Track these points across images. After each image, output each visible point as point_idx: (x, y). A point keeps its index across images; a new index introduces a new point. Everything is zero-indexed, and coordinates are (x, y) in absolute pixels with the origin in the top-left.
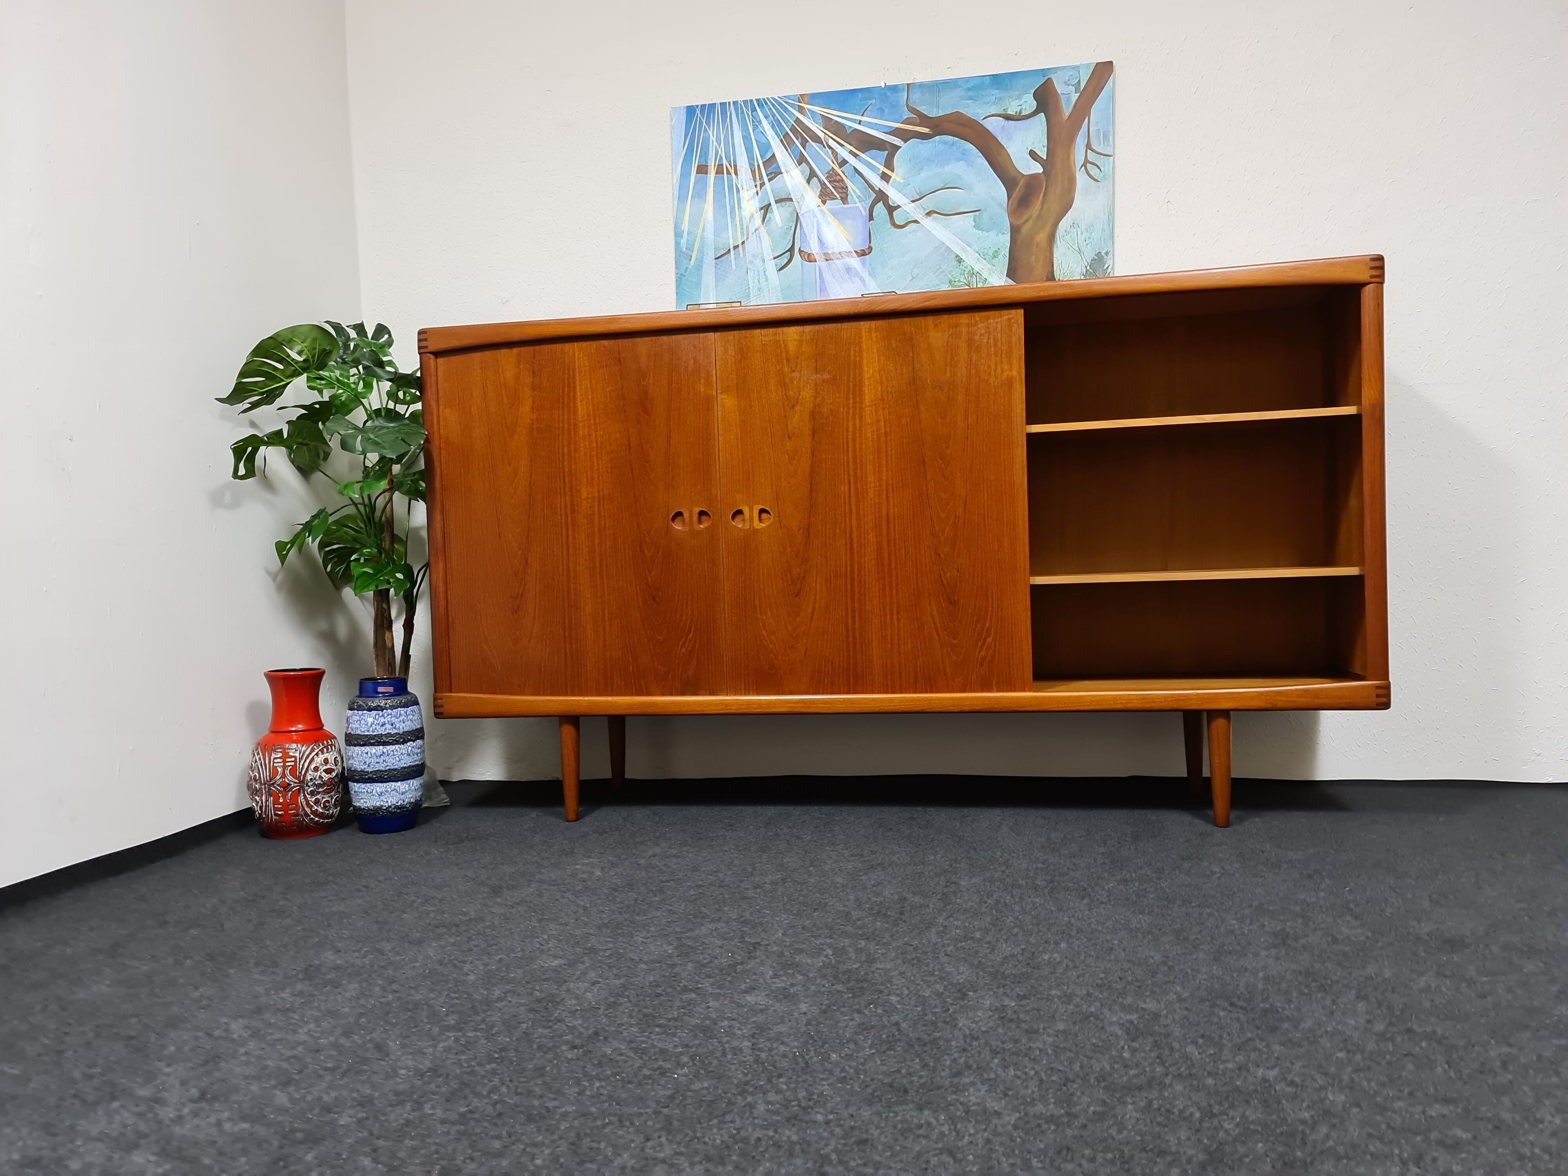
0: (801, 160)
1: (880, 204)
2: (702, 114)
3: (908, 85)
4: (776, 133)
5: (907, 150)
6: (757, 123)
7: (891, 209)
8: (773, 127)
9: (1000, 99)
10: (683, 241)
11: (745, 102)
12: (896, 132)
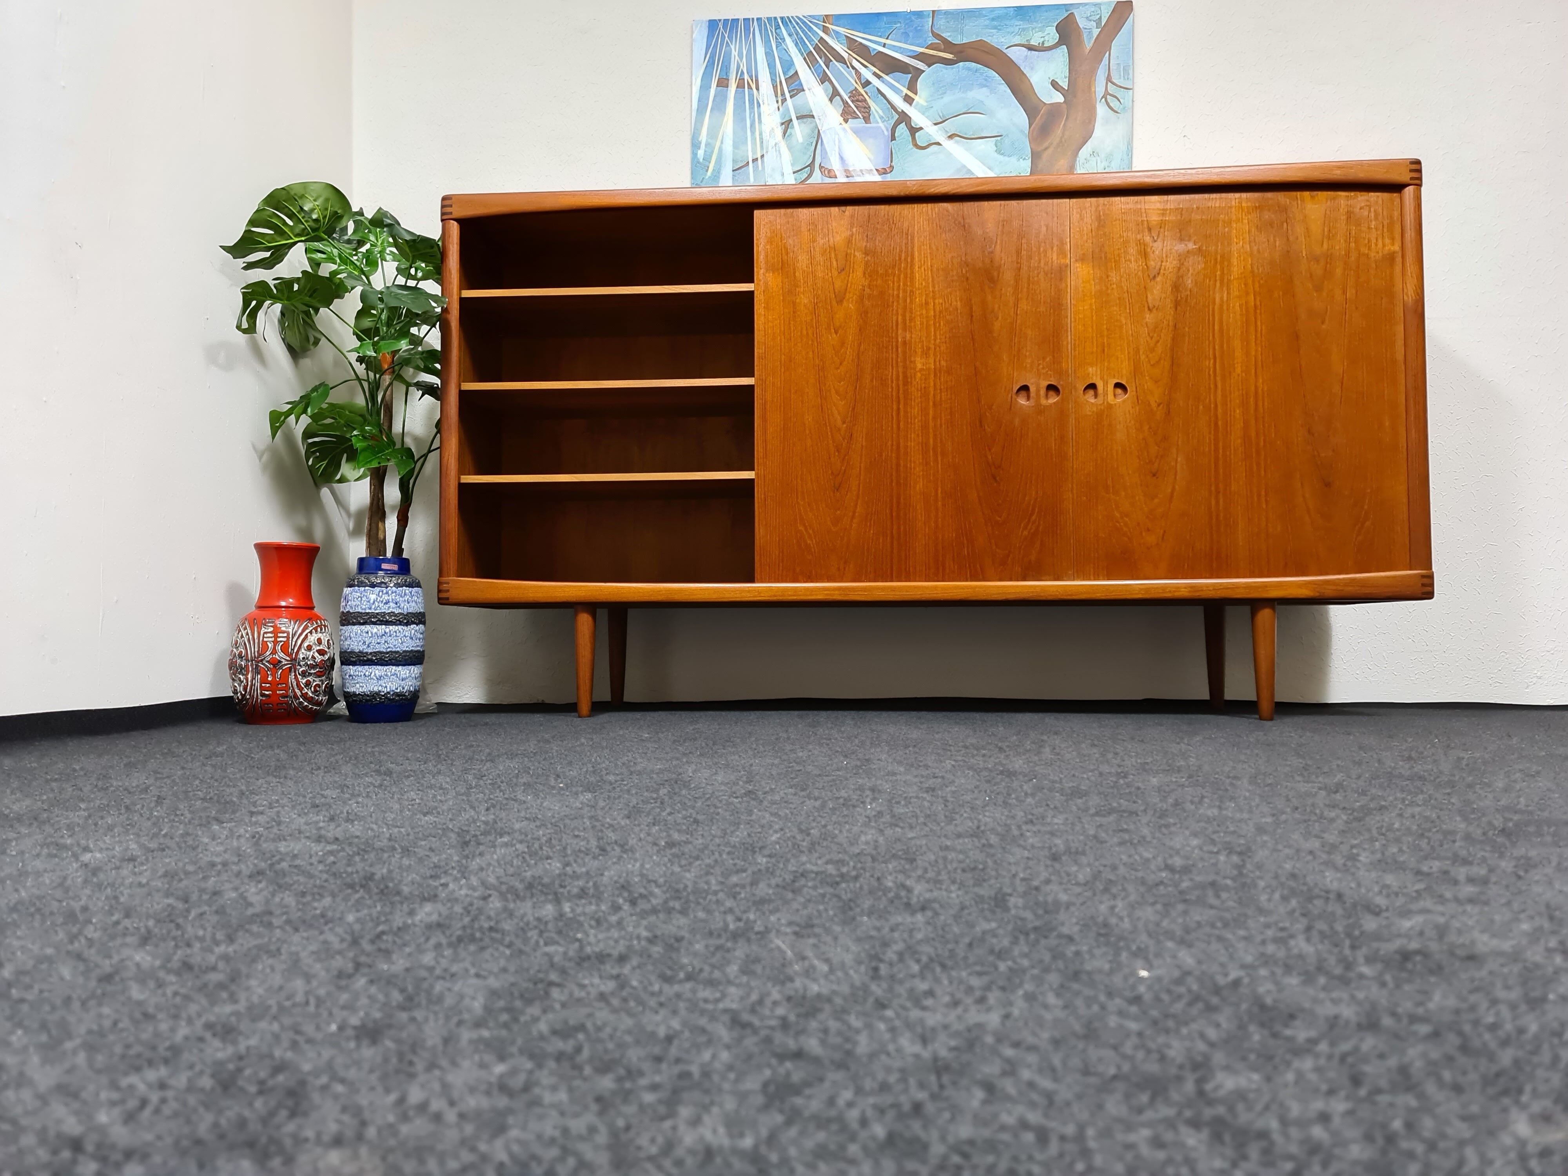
0: (824, 79)
1: (903, 125)
2: (725, 27)
3: (933, 12)
4: (800, 51)
5: (930, 74)
6: (780, 41)
7: (914, 130)
8: (796, 45)
9: (1024, 30)
10: (701, 153)
11: (769, 19)
12: (920, 57)
